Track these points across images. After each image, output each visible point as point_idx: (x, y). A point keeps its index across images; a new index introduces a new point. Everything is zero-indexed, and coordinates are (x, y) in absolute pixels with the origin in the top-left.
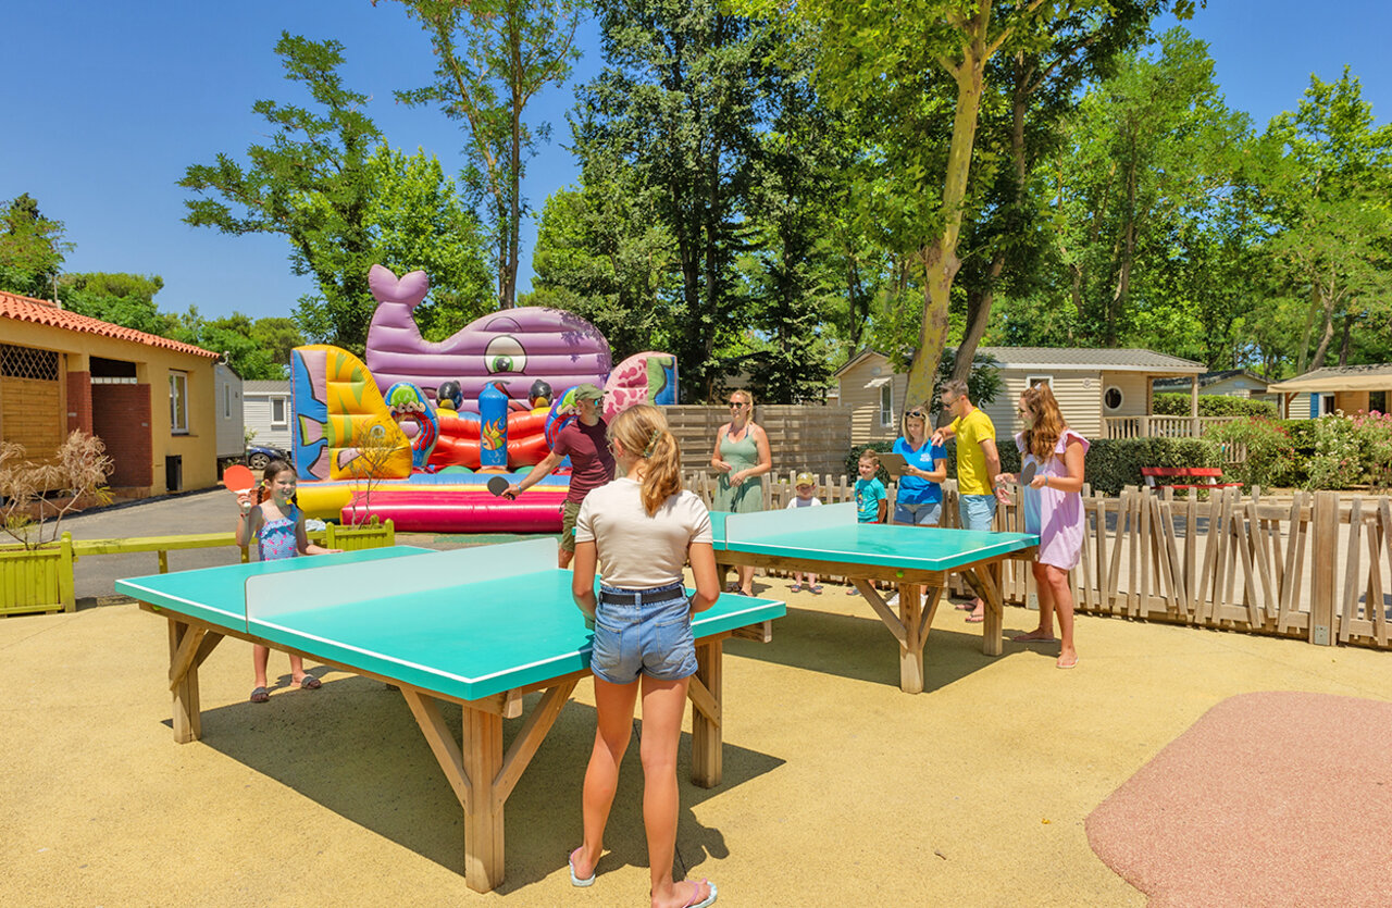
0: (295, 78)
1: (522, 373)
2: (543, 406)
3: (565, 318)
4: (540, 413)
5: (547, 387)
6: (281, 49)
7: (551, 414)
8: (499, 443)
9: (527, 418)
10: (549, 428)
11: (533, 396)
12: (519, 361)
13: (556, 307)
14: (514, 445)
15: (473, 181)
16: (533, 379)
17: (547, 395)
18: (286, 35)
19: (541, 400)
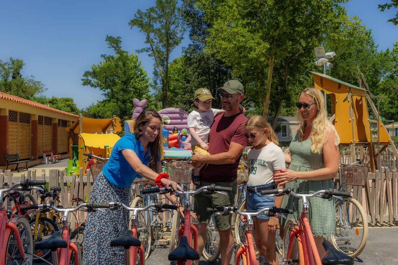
0: (111, 48)
1: (170, 124)
2: (176, 133)
3: (180, 110)
4: (176, 135)
5: (177, 128)
6: (107, 40)
7: (179, 135)
8: (167, 142)
9: (173, 136)
10: (178, 138)
11: (174, 130)
12: (169, 121)
13: (178, 108)
14: (170, 142)
15: (156, 74)
16: (173, 126)
17: (177, 130)
18: (107, 36)
19: (176, 131)
